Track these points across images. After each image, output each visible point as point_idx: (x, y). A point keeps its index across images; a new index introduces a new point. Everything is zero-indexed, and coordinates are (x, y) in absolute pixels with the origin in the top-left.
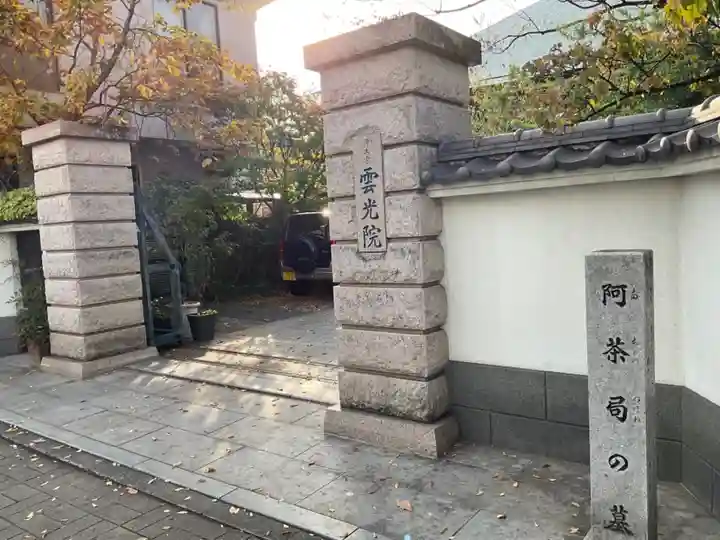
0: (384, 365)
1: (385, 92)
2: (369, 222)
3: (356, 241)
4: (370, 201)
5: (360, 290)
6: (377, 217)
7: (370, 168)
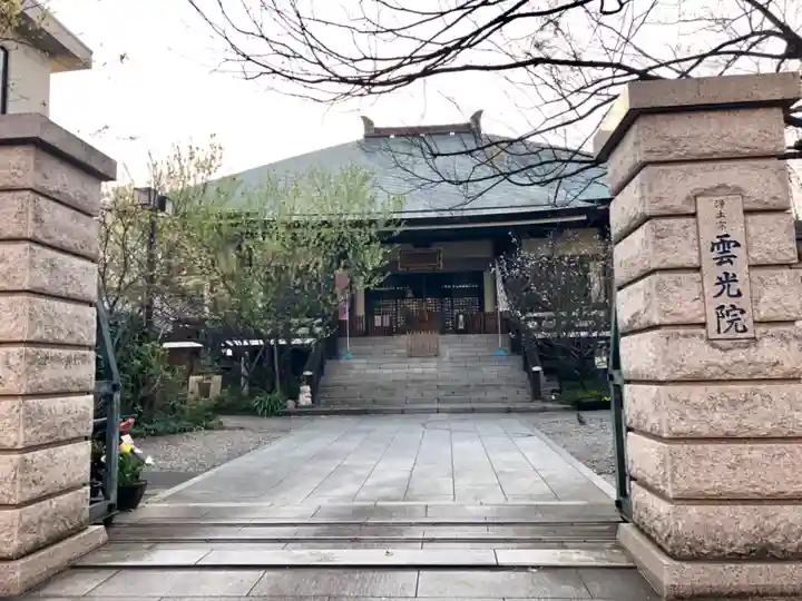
0: (757, 489)
1: (748, 151)
2: (725, 301)
3: (703, 325)
4: (727, 274)
5: (714, 389)
6: (739, 294)
7: (727, 236)
